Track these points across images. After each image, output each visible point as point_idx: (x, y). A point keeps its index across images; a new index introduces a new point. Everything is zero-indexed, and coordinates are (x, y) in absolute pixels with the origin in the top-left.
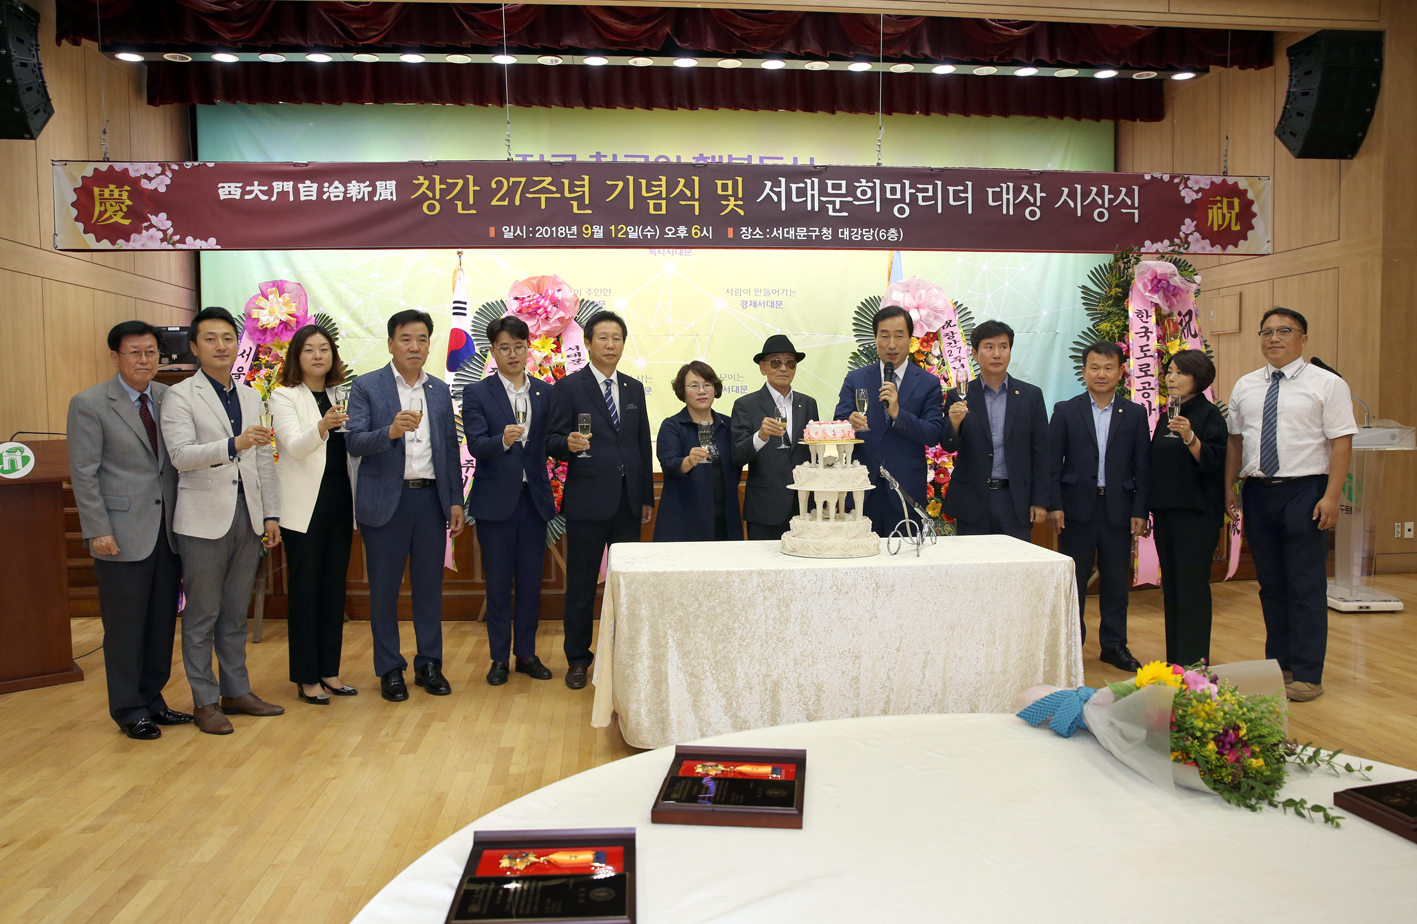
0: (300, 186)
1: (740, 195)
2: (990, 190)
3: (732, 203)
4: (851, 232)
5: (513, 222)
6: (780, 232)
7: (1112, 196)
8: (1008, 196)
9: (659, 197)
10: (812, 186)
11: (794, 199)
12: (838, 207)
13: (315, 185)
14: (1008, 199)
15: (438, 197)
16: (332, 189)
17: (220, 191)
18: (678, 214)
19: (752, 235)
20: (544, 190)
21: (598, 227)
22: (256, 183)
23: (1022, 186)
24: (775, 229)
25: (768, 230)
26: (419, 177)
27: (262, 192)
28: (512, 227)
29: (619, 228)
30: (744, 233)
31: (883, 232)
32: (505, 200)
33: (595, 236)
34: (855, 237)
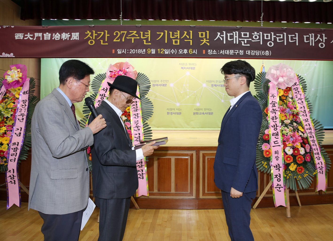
0: (45, 34)
1: (208, 38)
2: (305, 37)
3: (205, 41)
4: (251, 52)
5: (122, 48)
6: (223, 52)
8: (312, 39)
9: (177, 38)
10: (236, 34)
11: (229, 39)
12: (246, 42)
13: (50, 34)
15: (94, 38)
16: (56, 36)
17: (16, 36)
18: (184, 45)
19: (212, 53)
20: (134, 36)
21: (153, 50)
22: (29, 33)
23: (318, 35)
24: (221, 50)
25: (219, 51)
26: (87, 31)
27: (31, 37)
28: (121, 49)
29: (161, 50)
30: (209, 52)
31: (263, 52)
32: (118, 40)
33: (152, 53)
34: (252, 54)
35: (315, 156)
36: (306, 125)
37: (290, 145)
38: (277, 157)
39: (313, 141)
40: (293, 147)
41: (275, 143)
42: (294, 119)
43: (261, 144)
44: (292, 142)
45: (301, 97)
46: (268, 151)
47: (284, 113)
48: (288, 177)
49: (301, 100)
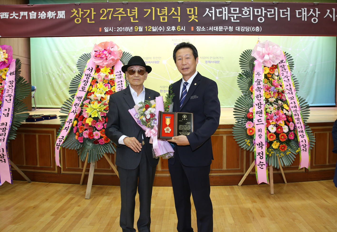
0: (30, 13)
1: (196, 14)
2: (297, 11)
3: (193, 17)
4: (240, 28)
5: (108, 26)
6: (212, 28)
8: (304, 13)
9: (164, 15)
10: (225, 10)
11: (218, 15)
12: (235, 18)
13: (35, 13)
14: (304, 15)
15: (80, 17)
16: (41, 14)
17: (1, 15)
18: (172, 22)
19: (201, 29)
20: (120, 13)
21: (141, 27)
22: (14, 12)
23: (311, 9)
24: (210, 27)
25: (207, 28)
26: (73, 9)
27: (16, 16)
28: (108, 28)
29: (149, 27)
30: (198, 29)
31: (253, 28)
32: (105, 17)
33: (139, 31)
34: (242, 30)
35: (299, 134)
36: (292, 103)
37: (274, 123)
38: (260, 135)
39: (298, 119)
40: (276, 125)
41: (258, 122)
42: (279, 97)
43: (245, 122)
44: (275, 120)
45: (287, 75)
46: (252, 129)
47: (268, 91)
48: (270, 155)
49: (287, 78)
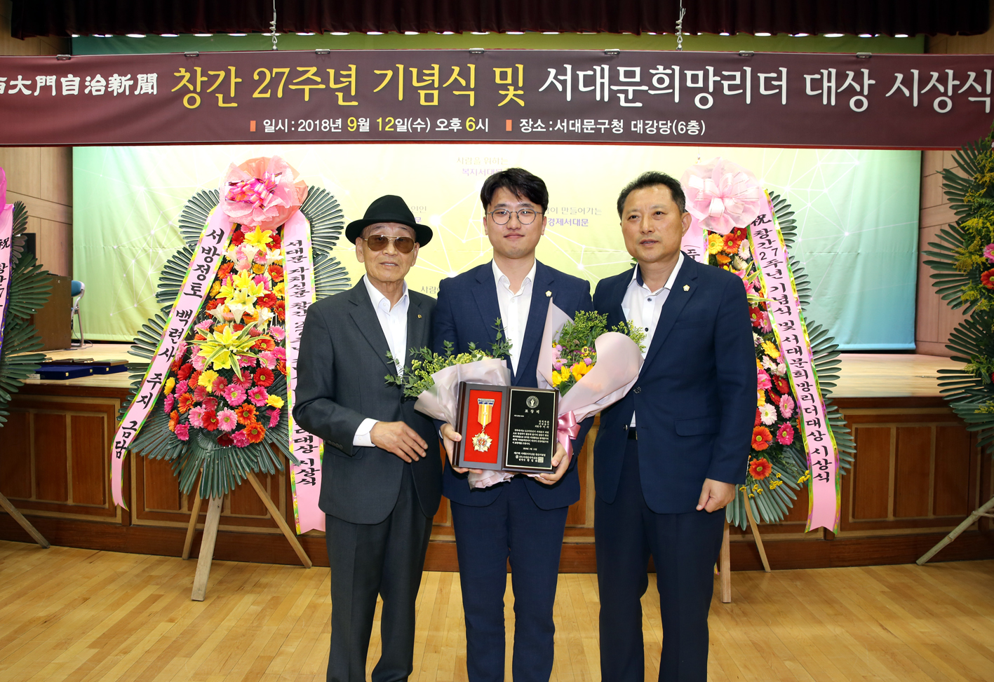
1: (521, 84)
2: (808, 78)
3: (511, 92)
4: (645, 125)
5: (275, 116)
6: (565, 124)
7: (957, 83)
8: (829, 84)
9: (431, 86)
10: (602, 74)
11: (581, 88)
12: (630, 97)
13: (77, 79)
14: (829, 88)
15: (198, 90)
16: (93, 83)
18: (452, 105)
19: (532, 127)
20: (308, 81)
21: (365, 120)
22: (20, 77)
23: (847, 72)
24: (559, 121)
25: (551, 123)
26: (180, 69)
27: (26, 86)
28: (274, 120)
29: (387, 121)
30: (524, 126)
31: (682, 124)
32: (267, 93)
33: (361, 130)
34: (650, 131)
39: (806, 386)
45: (775, 258)
49: (776, 266)
